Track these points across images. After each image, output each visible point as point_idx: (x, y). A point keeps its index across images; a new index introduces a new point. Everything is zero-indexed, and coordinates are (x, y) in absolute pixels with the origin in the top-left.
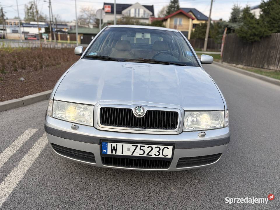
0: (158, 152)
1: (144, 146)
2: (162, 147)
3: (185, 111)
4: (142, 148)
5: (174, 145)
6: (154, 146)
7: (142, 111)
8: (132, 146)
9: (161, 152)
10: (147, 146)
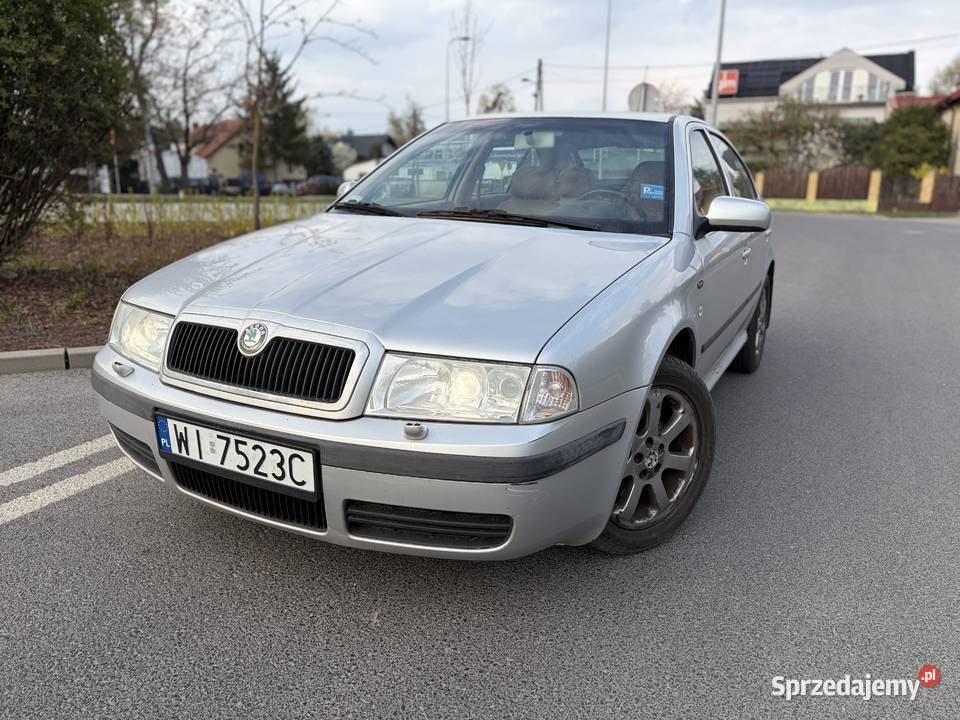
0: (280, 465)
1: (245, 443)
2: (287, 452)
3: (387, 351)
4: (241, 447)
5: (316, 449)
6: (268, 447)
7: (257, 338)
8: (219, 437)
9: (286, 466)
10: (251, 443)
